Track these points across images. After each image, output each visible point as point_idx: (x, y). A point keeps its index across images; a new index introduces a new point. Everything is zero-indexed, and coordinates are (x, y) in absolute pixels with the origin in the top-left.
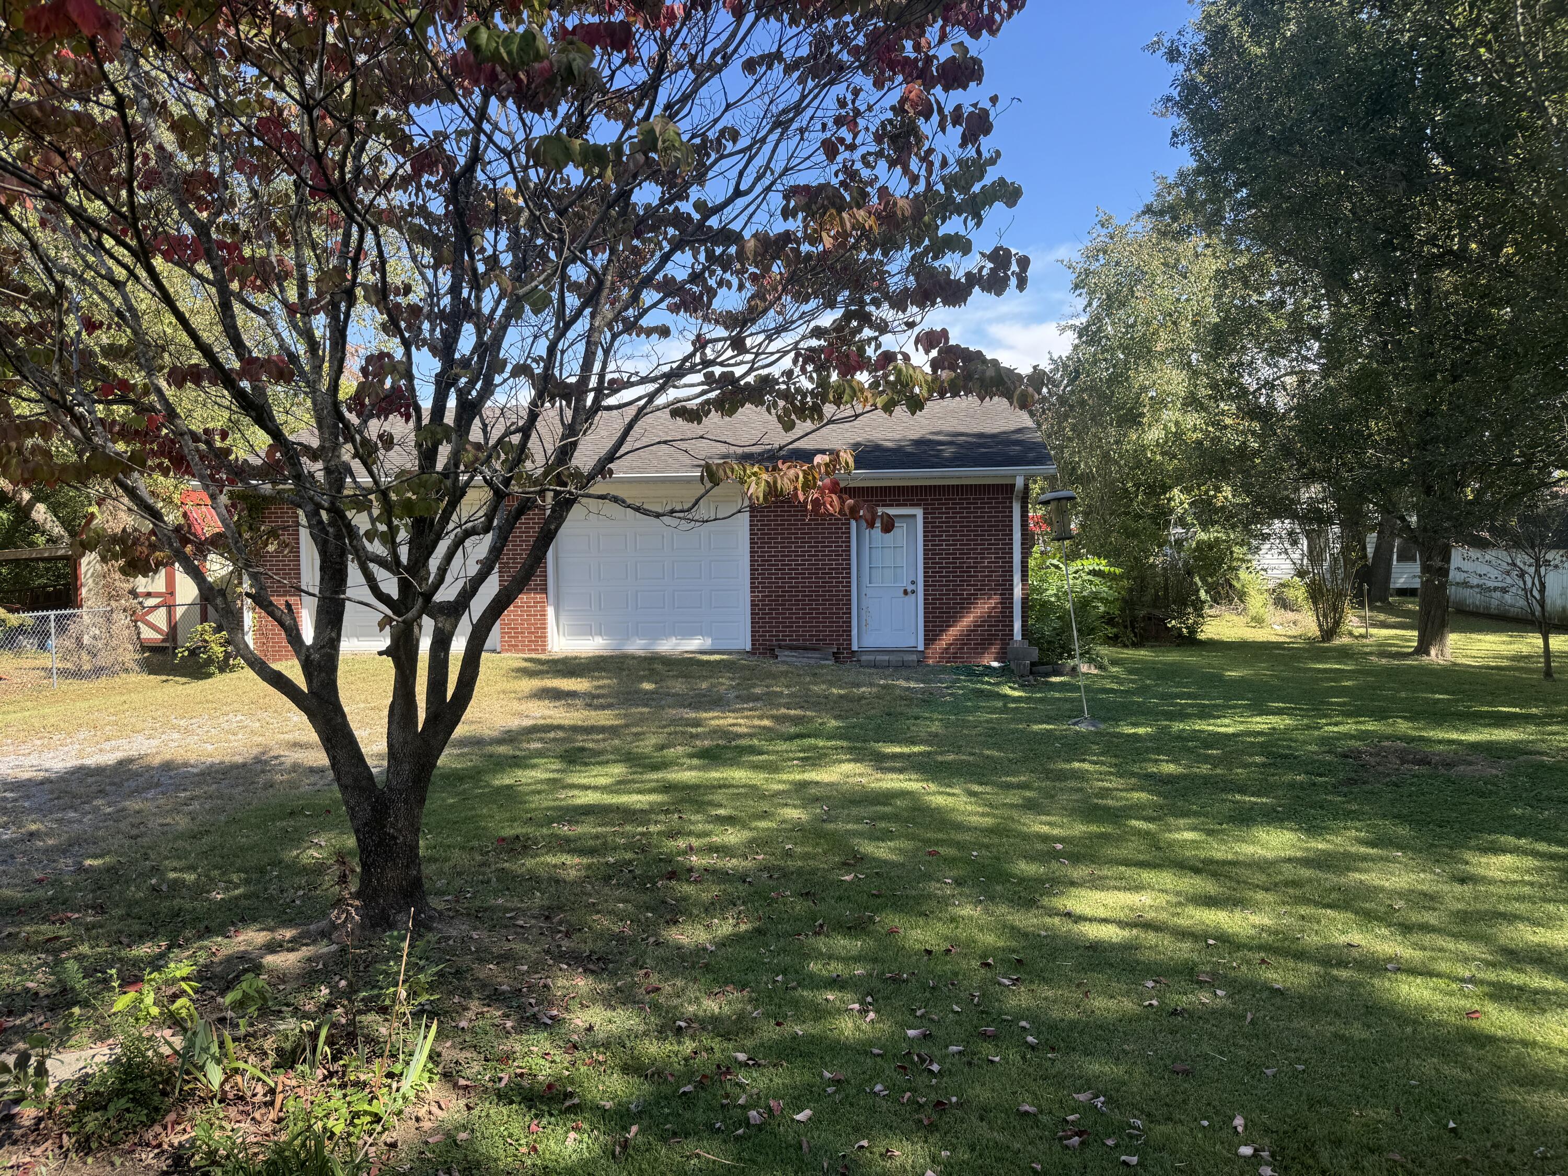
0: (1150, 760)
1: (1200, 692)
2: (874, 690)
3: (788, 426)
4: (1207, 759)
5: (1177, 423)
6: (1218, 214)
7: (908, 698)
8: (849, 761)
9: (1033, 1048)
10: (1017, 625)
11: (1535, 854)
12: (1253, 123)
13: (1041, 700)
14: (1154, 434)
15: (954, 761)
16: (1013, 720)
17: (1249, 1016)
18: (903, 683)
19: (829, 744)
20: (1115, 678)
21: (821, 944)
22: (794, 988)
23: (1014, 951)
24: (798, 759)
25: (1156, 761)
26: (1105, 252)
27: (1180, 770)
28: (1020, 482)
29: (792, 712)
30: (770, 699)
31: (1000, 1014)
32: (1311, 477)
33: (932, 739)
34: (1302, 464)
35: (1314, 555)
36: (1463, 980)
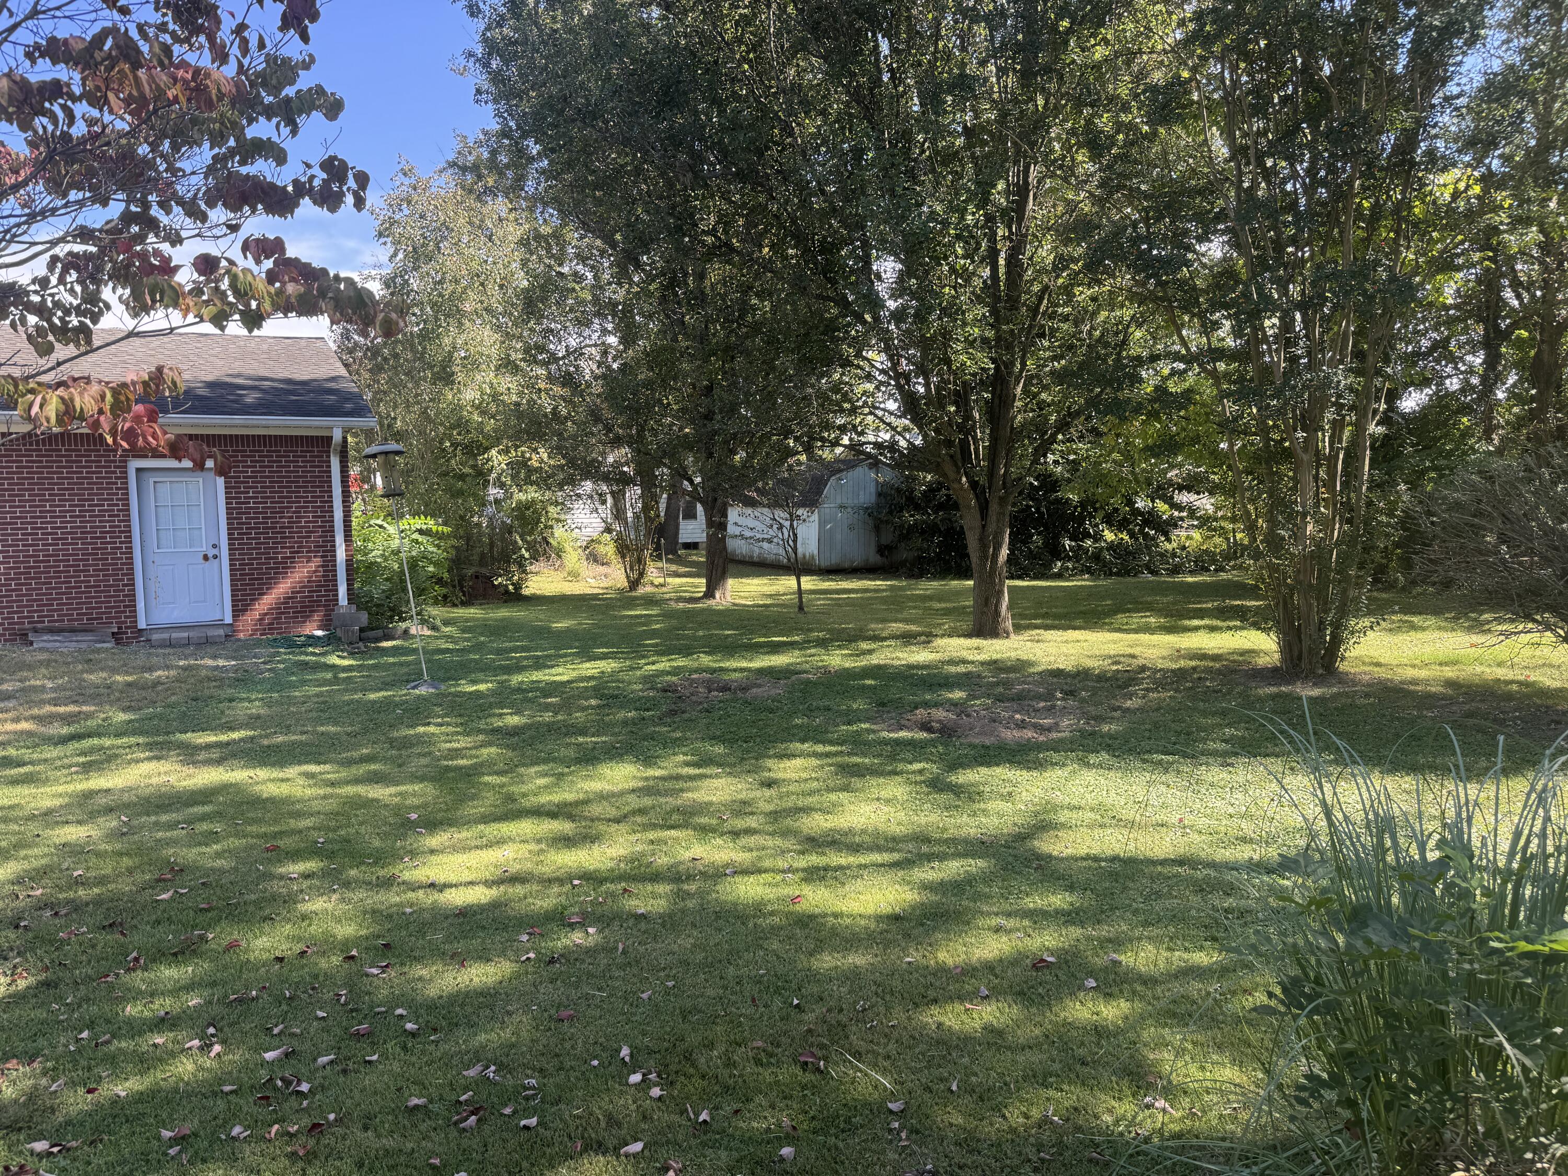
0: (494, 715)
1: (533, 644)
2: (173, 673)
3: (45, 350)
4: (547, 708)
5: (491, 386)
6: (520, 180)
7: (217, 678)
8: (149, 759)
9: (413, 1034)
10: (342, 590)
11: (816, 755)
12: (561, 90)
13: (375, 667)
14: (470, 395)
15: (283, 744)
16: (346, 690)
17: (621, 946)
18: (210, 662)
19: (119, 742)
20: (448, 637)
21: (138, 980)
22: (107, 1042)
23: (378, 937)
24: (78, 765)
25: (501, 715)
26: (409, 203)
27: (524, 720)
28: (337, 435)
29: (61, 709)
30: (27, 696)
31: (371, 1008)
32: (617, 442)
33: (252, 721)
34: (609, 429)
35: (619, 513)
36: (784, 871)
